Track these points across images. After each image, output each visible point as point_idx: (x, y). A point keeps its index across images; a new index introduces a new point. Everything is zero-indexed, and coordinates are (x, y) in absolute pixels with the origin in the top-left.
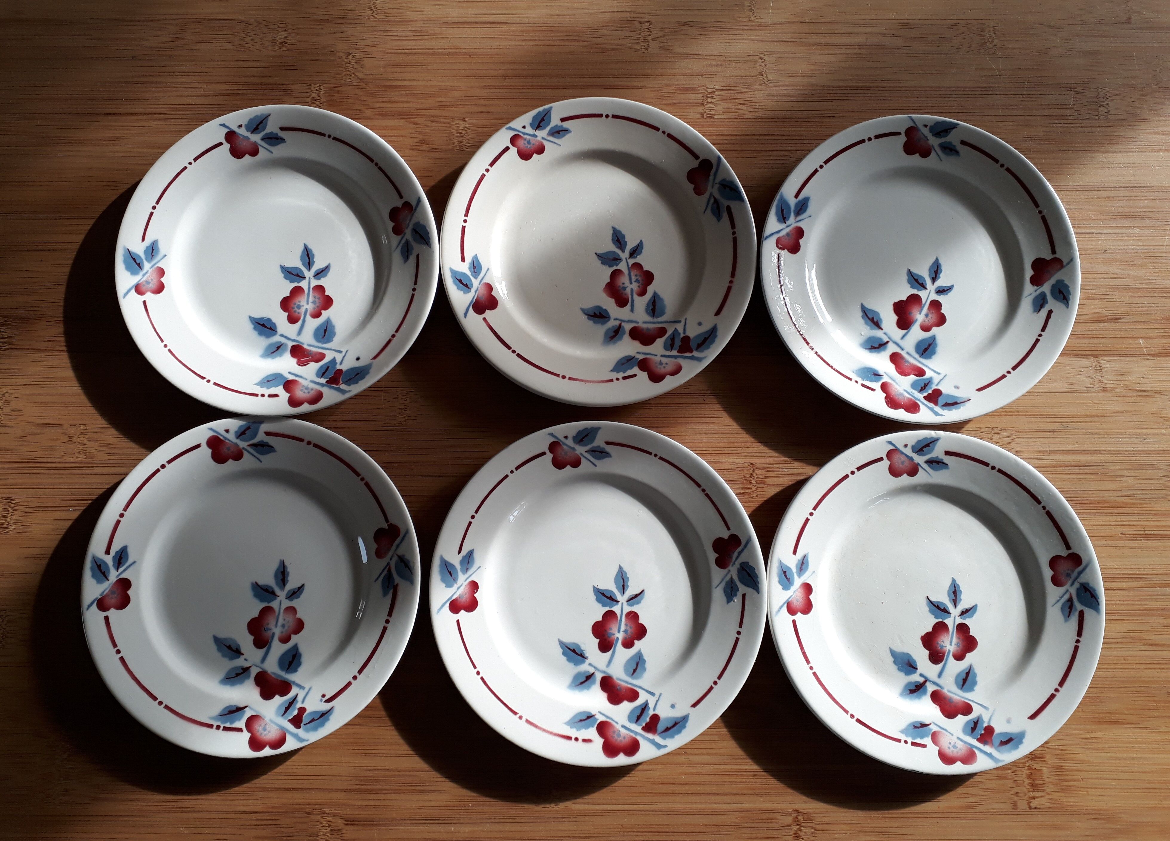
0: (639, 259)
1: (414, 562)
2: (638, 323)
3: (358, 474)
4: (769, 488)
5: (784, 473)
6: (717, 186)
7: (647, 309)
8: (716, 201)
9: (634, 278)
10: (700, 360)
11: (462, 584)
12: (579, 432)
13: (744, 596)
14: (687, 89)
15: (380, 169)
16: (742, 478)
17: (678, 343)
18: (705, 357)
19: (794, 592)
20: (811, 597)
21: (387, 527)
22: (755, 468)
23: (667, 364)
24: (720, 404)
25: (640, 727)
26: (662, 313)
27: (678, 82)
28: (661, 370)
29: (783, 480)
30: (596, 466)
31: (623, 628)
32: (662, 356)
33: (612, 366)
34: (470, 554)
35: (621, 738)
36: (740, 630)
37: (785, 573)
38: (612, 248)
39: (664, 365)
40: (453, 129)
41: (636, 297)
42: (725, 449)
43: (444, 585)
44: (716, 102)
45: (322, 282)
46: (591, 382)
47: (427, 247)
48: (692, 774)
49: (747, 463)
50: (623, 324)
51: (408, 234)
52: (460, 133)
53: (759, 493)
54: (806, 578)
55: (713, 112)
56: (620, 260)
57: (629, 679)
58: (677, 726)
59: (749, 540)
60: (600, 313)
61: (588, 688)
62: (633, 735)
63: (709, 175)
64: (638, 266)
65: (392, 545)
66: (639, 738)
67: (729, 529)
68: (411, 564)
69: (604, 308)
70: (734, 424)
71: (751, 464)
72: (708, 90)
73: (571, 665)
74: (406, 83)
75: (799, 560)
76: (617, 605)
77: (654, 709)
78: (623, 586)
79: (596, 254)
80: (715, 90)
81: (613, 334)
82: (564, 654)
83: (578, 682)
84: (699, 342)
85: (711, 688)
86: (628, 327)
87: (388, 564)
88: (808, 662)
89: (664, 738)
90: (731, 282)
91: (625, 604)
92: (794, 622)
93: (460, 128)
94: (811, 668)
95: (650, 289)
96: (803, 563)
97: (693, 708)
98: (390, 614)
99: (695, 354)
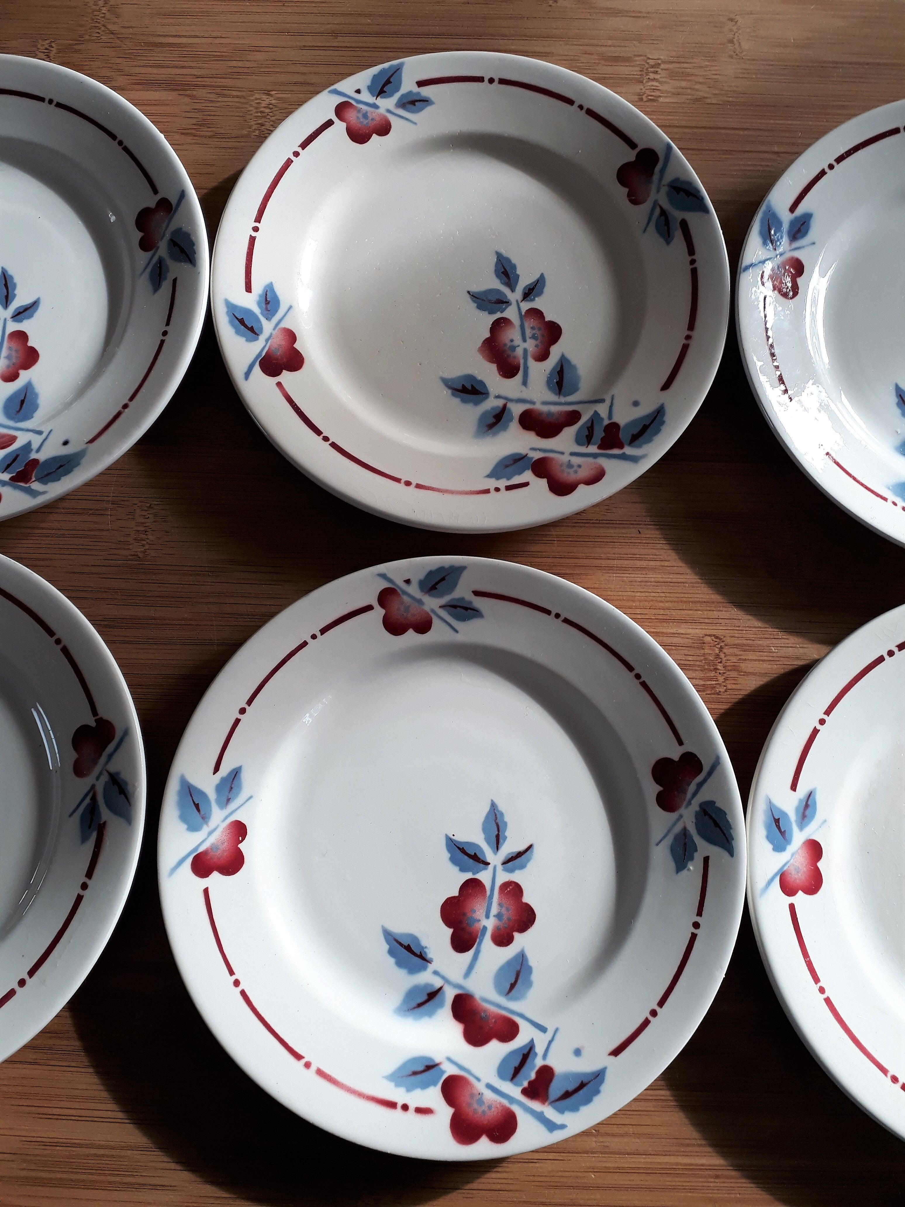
0: (538, 303)
1: (134, 786)
2: (533, 403)
3: (51, 632)
4: (745, 677)
5: (771, 654)
6: (664, 190)
7: (549, 382)
8: (663, 213)
9: (528, 332)
10: (634, 459)
11: (218, 826)
12: (431, 574)
13: (706, 860)
14: (617, 59)
15: (126, 150)
16: (701, 661)
17: (599, 434)
18: (644, 456)
19: (792, 855)
20: (820, 865)
21: (93, 724)
22: (722, 644)
23: (580, 466)
24: (666, 539)
25: (520, 1089)
26: (574, 389)
27: (604, 49)
28: (570, 476)
29: (769, 666)
30: (457, 631)
31: (494, 910)
32: (572, 454)
33: (488, 470)
34: (236, 774)
35: (484, 1108)
36: (698, 919)
37: (777, 821)
38: (495, 284)
39: (575, 468)
40: (251, 106)
41: (531, 363)
42: (673, 613)
43: (185, 826)
44: (661, 80)
45: (24, 326)
46: (452, 492)
47: (190, 266)
48: (607, 1171)
49: (710, 636)
50: (510, 405)
51: (163, 249)
52: (261, 112)
53: (729, 687)
54: (812, 831)
55: (657, 93)
56: (507, 303)
57: (502, 1000)
58: (585, 1089)
59: (717, 763)
60: (472, 386)
61: (430, 1014)
62: (505, 1102)
63: (652, 173)
64: (536, 313)
65: (100, 755)
66: (515, 1109)
67: (680, 743)
68: (130, 788)
69: (479, 378)
70: (688, 571)
71: (717, 637)
72: (648, 61)
73: (401, 974)
74: (184, 40)
75: (800, 800)
76: (486, 869)
77: (545, 1056)
78: (498, 837)
79: (469, 292)
80: (660, 62)
81: (492, 420)
82: (391, 952)
83: (414, 1004)
84: (636, 431)
85: (646, 1023)
86: (517, 410)
87: (93, 787)
88: (816, 979)
89: (561, 1111)
90: (688, 337)
91: (500, 868)
92: (792, 907)
93: (263, 105)
94: (822, 990)
95: (556, 351)
96: (807, 806)
97: (612, 1058)
98: (89, 874)
99: (628, 450)
